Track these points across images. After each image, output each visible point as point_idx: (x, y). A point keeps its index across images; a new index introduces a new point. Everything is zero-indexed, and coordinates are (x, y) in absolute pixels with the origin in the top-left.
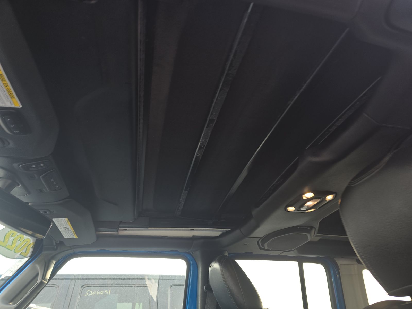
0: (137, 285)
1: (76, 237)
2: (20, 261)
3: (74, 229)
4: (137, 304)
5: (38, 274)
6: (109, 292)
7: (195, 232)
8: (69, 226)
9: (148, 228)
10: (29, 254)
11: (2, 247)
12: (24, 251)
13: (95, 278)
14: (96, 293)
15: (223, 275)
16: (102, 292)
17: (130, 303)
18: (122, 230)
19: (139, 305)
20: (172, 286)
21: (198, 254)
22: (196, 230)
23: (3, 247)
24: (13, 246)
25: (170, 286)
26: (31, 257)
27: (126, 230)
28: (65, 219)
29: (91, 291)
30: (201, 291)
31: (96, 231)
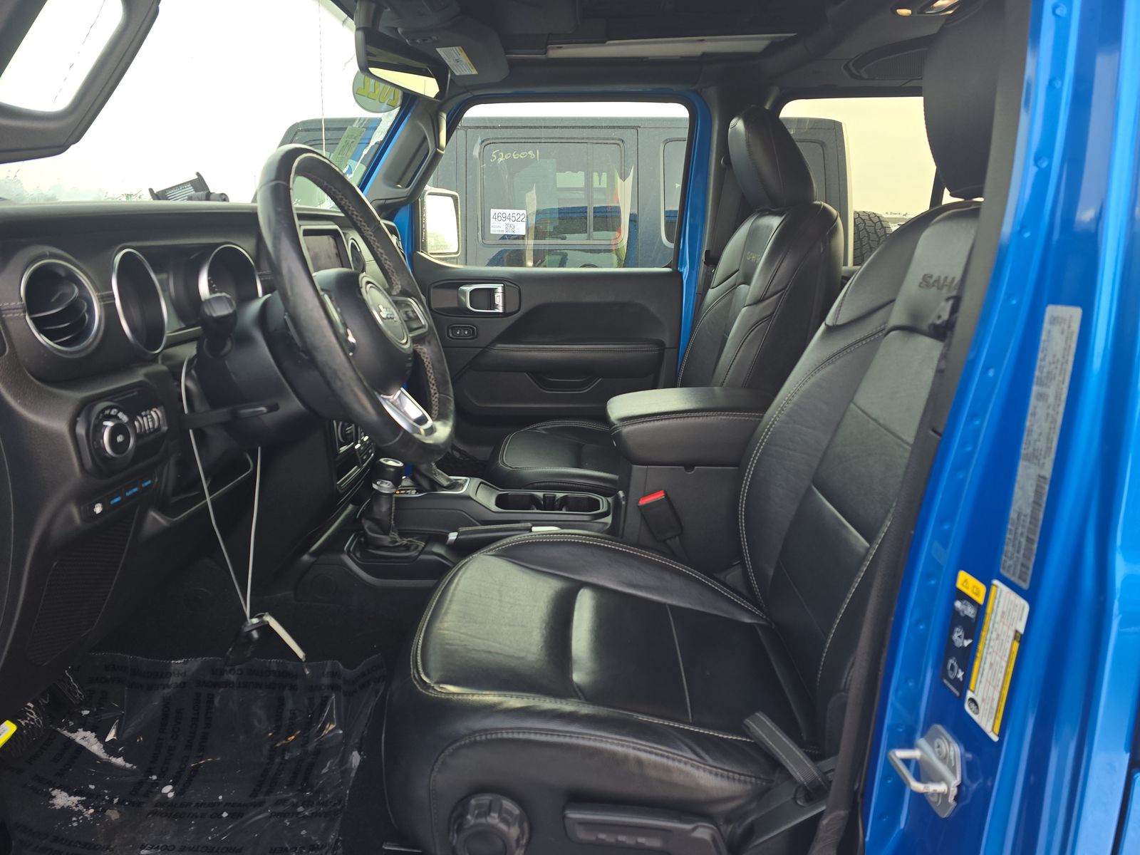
0: (591, 141)
1: (475, 72)
2: (389, 114)
3: (471, 61)
4: (595, 175)
5: (425, 138)
6: (536, 154)
7: (709, 44)
8: (463, 57)
9: (605, 42)
10: (399, 102)
11: (373, 101)
12: (392, 98)
13: (502, 125)
14: (512, 156)
15: (749, 145)
16: (523, 153)
17: (579, 172)
18: (553, 49)
19: (600, 176)
20: (666, 142)
21: (712, 93)
22: (711, 40)
23: (375, 100)
24: (377, 92)
25: (664, 142)
26: (402, 106)
27: (560, 48)
28: (457, 48)
29: (500, 152)
30: (715, 166)
31: (506, 53)
